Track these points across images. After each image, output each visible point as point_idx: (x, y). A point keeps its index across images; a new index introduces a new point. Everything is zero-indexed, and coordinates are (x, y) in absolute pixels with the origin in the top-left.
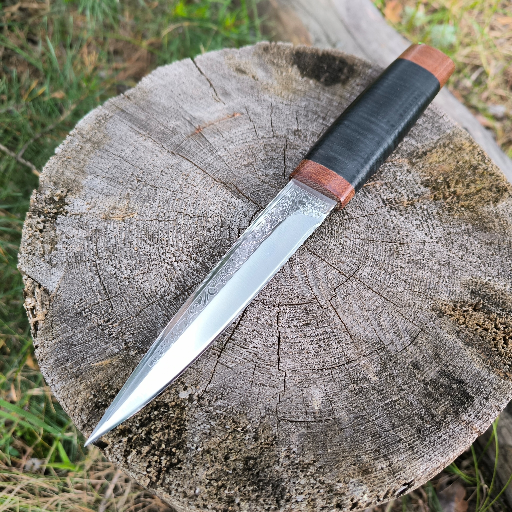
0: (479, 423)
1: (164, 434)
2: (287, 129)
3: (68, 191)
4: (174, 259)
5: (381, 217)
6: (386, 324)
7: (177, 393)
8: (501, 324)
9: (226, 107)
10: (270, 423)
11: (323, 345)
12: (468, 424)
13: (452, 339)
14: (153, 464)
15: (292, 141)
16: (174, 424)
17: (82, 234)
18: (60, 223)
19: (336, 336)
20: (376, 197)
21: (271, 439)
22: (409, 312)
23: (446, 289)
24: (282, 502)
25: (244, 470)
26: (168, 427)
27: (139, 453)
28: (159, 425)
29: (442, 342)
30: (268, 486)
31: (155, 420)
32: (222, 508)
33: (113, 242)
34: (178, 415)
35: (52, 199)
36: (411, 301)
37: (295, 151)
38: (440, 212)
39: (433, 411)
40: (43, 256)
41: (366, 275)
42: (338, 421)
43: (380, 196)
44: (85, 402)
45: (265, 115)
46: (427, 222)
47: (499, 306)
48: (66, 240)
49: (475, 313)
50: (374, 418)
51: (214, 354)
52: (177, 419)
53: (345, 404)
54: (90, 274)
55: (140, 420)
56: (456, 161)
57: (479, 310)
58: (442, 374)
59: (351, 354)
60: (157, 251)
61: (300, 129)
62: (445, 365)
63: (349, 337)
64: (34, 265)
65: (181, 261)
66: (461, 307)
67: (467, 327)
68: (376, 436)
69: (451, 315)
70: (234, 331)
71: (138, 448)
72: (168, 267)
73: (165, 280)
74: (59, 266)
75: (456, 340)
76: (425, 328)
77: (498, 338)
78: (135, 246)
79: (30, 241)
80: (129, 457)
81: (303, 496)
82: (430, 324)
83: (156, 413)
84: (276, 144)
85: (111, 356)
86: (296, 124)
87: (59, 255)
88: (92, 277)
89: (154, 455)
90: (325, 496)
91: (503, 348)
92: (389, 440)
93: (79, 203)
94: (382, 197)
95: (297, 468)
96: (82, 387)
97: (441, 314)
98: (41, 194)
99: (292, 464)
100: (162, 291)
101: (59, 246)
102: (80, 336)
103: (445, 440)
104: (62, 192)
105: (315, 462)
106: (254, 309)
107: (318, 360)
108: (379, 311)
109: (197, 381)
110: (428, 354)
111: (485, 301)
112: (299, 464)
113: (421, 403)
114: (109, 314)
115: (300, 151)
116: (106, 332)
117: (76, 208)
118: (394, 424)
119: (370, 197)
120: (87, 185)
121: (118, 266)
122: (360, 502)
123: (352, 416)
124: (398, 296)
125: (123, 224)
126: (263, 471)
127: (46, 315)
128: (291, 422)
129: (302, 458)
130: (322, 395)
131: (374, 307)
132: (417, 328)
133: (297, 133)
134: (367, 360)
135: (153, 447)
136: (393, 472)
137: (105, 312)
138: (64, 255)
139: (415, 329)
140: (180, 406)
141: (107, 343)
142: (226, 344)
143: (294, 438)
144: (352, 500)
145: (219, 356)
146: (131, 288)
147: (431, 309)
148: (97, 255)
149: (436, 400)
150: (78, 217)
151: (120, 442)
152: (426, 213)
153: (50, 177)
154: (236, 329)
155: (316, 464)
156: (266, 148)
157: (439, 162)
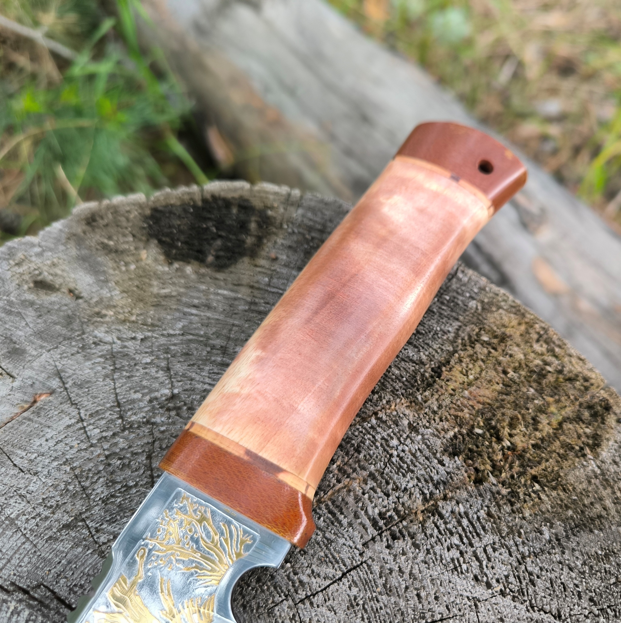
2: (150, 401)
5: (376, 568)
20: (356, 516)
38: (493, 510)
43: (366, 512)
45: (101, 380)
46: (471, 545)
56: (500, 369)
61: (176, 392)
84: (130, 447)
94: (370, 512)
119: (345, 522)
133: (171, 405)
152: (465, 522)
157: (470, 384)
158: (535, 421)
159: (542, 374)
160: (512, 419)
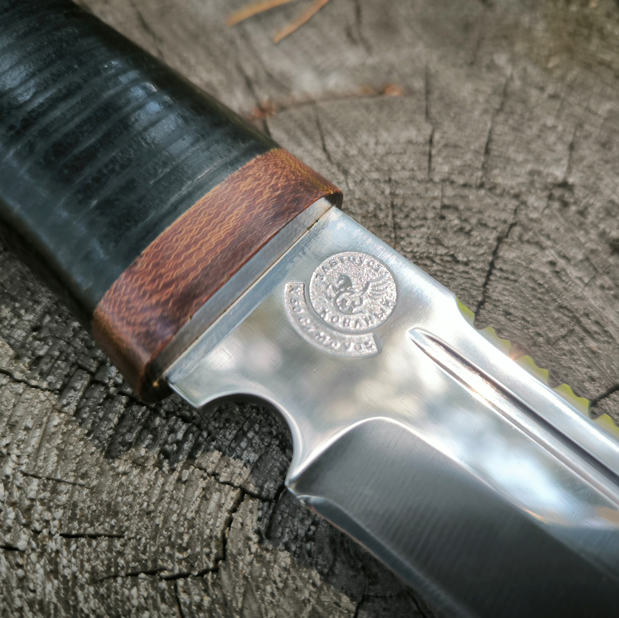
2: (532, 173)
9: (371, 61)
15: (534, 215)
37: (532, 250)
45: (477, 113)
61: (571, 180)
84: (480, 212)
86: (565, 162)
115: (551, 255)
133: (557, 193)
156: (443, 218)
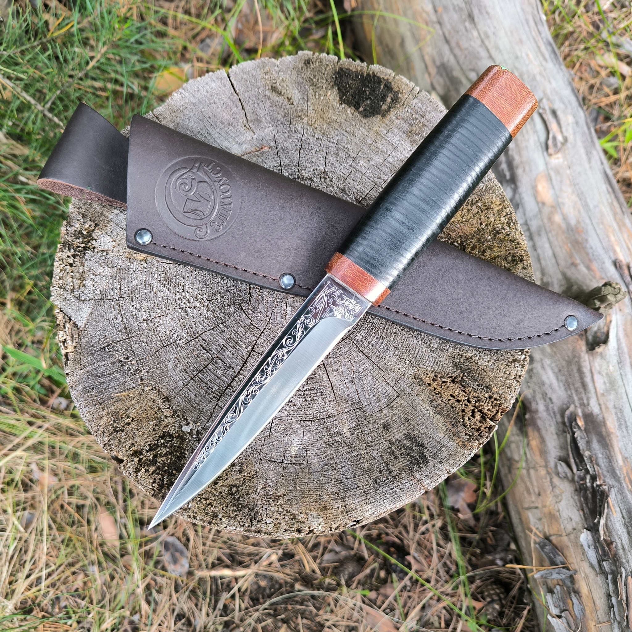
0: (428, 482)
1: (167, 459)
3: (96, 225)
4: (188, 305)
6: (368, 386)
7: (181, 426)
8: (474, 397)
10: (254, 460)
11: (309, 399)
12: (418, 481)
13: (424, 406)
14: (157, 481)
16: (176, 451)
17: (108, 272)
18: (88, 259)
19: (321, 392)
21: (253, 473)
22: (391, 377)
23: (431, 359)
24: (255, 522)
25: (228, 494)
26: (171, 453)
27: (147, 471)
28: (164, 451)
29: (415, 408)
30: (245, 508)
31: (161, 447)
32: (208, 520)
33: (135, 282)
34: (180, 444)
35: (80, 232)
36: (397, 367)
39: (391, 467)
40: (73, 290)
41: (361, 337)
42: (309, 466)
44: (107, 426)
47: (476, 381)
48: (94, 277)
49: (452, 384)
50: (340, 466)
51: (214, 397)
52: (178, 447)
53: (318, 452)
54: (114, 312)
55: (149, 445)
56: (480, 221)
57: (457, 382)
58: (407, 436)
59: (331, 410)
60: (174, 296)
62: (412, 429)
63: (333, 395)
64: (65, 299)
65: (194, 307)
66: (441, 378)
67: (441, 397)
68: (338, 481)
69: (429, 384)
70: (234, 379)
71: (146, 467)
72: (183, 313)
73: (178, 325)
74: (87, 302)
75: (428, 408)
76: (402, 394)
77: (467, 411)
78: (155, 289)
79: (61, 275)
80: (139, 474)
81: (271, 520)
82: (409, 391)
83: (162, 441)
85: (128, 390)
87: (87, 292)
88: (115, 316)
89: (158, 474)
90: (289, 522)
91: (469, 419)
92: (349, 486)
93: (105, 239)
95: (270, 498)
96: (104, 413)
97: (421, 382)
98: (70, 226)
99: (267, 494)
100: (175, 335)
101: (88, 282)
102: (104, 368)
103: (395, 491)
104: (90, 225)
105: (285, 495)
106: (253, 361)
107: (302, 413)
108: (365, 373)
109: (197, 419)
110: (399, 417)
111: (466, 374)
112: (272, 495)
113: (383, 459)
114: (129, 352)
116: (126, 368)
117: (103, 244)
118: (355, 474)
120: (113, 220)
121: (138, 307)
122: (315, 530)
123: (321, 463)
124: (386, 361)
125: (145, 265)
126: (243, 497)
127: (75, 347)
128: (271, 461)
129: (275, 491)
130: (300, 443)
131: (361, 370)
132: (395, 393)
134: (344, 416)
135: (158, 468)
136: (346, 511)
137: (126, 350)
138: (92, 292)
139: (392, 393)
140: (181, 437)
141: (126, 377)
142: (225, 390)
143: (271, 474)
144: (309, 528)
145: (219, 400)
146: (149, 329)
147: (413, 376)
148: (121, 294)
149: (396, 458)
150: (105, 254)
151: (133, 461)
153: (78, 209)
154: (235, 377)
155: (285, 497)
157: (462, 222)
158: (484, 251)
159: (498, 233)
160: (474, 246)
